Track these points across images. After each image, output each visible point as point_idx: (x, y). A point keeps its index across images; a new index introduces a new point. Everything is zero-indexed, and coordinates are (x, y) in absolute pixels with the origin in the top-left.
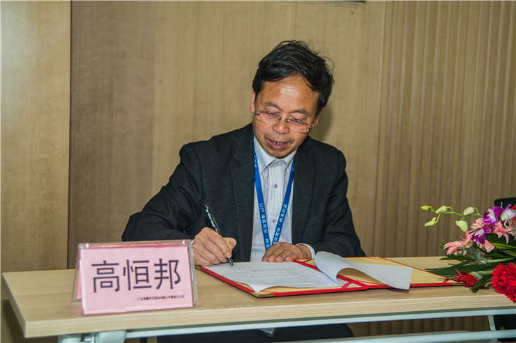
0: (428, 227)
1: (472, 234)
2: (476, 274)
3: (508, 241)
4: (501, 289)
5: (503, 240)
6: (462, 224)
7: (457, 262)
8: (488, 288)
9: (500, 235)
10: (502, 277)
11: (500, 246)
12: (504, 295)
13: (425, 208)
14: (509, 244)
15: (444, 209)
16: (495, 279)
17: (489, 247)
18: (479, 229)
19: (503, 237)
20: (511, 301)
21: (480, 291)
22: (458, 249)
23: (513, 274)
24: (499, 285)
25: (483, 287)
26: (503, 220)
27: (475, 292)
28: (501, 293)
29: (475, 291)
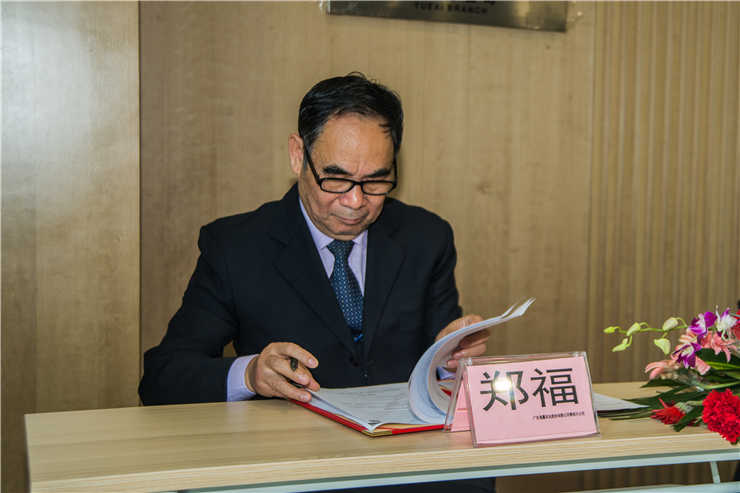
0: (617, 352)
1: (678, 354)
2: (683, 407)
3: (729, 360)
4: (714, 426)
5: (722, 357)
6: (663, 344)
7: (666, 389)
8: (697, 425)
9: (718, 351)
10: (715, 409)
11: (718, 366)
12: (717, 434)
13: (610, 330)
14: (730, 363)
15: (636, 327)
16: (707, 412)
17: (703, 367)
18: (687, 346)
19: (722, 354)
20: (729, 442)
21: (687, 428)
22: (664, 372)
23: (730, 405)
24: (712, 420)
25: (691, 424)
26: (719, 330)
27: (678, 431)
28: (715, 431)
29: (678, 428)
